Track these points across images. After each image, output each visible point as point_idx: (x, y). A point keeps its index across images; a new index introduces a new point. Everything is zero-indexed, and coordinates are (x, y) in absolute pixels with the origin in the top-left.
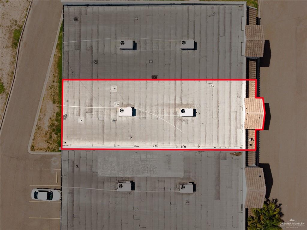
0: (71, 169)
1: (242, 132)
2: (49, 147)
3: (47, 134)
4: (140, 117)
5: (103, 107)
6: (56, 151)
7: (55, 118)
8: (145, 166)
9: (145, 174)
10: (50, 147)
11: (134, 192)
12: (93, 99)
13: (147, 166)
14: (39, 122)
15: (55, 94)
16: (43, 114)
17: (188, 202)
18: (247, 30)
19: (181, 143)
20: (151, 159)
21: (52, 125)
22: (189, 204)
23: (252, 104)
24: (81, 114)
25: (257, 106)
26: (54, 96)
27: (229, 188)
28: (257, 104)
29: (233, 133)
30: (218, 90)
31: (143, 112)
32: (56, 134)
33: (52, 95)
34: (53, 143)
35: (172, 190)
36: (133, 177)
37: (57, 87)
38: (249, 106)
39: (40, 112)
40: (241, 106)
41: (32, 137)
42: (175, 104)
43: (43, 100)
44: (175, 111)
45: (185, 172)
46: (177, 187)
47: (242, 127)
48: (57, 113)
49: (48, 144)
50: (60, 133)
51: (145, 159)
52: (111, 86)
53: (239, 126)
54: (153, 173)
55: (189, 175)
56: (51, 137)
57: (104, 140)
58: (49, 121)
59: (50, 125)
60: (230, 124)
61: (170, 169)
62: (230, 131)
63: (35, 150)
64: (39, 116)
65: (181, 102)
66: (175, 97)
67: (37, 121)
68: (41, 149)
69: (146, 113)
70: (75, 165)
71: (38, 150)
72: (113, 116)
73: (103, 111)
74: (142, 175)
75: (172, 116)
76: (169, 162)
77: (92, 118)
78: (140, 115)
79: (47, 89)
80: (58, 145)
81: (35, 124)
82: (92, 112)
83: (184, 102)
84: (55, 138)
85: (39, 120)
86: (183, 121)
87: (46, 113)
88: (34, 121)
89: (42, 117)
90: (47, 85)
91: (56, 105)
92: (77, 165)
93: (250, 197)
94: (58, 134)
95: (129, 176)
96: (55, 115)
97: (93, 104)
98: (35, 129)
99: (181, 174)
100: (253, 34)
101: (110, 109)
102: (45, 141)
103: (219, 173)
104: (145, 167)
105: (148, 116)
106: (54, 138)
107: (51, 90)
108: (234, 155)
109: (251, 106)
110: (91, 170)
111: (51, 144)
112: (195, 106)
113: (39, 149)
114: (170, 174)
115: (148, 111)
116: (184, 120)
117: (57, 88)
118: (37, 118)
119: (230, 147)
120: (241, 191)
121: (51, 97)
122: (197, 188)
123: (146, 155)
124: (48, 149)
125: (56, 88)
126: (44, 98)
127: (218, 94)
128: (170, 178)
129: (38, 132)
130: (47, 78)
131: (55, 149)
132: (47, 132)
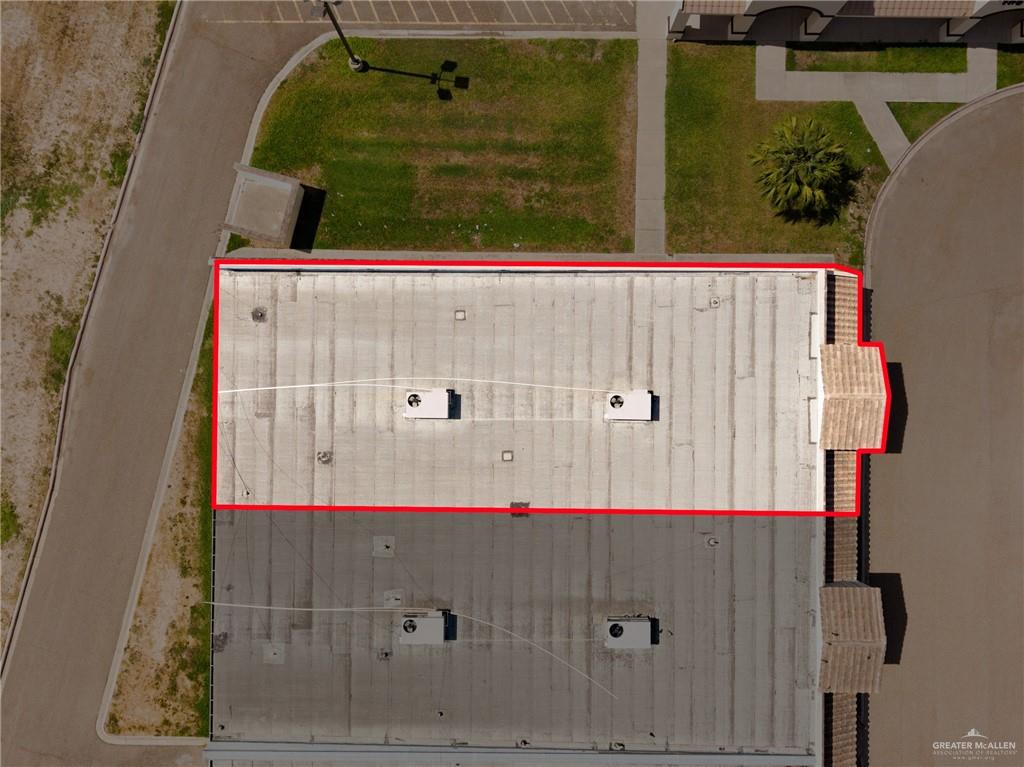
1: (813, 698)
2: (166, 722)
3: (162, 676)
4: (471, 643)
5: (349, 609)
6: (190, 735)
7: (188, 624)
10: (173, 720)
12: (314, 581)
14: (134, 636)
15: (187, 543)
16: (149, 610)
18: (828, 362)
19: (609, 733)
21: (177, 646)
23: (846, 610)
24: (275, 630)
25: (861, 619)
26: (183, 549)
28: (860, 611)
29: (781, 701)
30: (732, 556)
31: (480, 627)
32: (190, 677)
33: (178, 547)
34: (180, 708)
37: (194, 519)
38: (836, 617)
39: (139, 603)
40: (811, 613)
41: (112, 687)
42: (590, 600)
43: (149, 563)
44: (589, 625)
47: (813, 681)
48: (194, 609)
49: (163, 710)
50: (204, 675)
52: (375, 538)
53: (801, 678)
56: (174, 688)
57: (349, 721)
58: (167, 633)
59: (170, 646)
60: (772, 669)
62: (773, 693)
63: (119, 732)
64: (136, 617)
65: (610, 595)
66: (590, 576)
67: (128, 632)
68: (143, 728)
69: (490, 631)
71: (130, 729)
72: (379, 641)
73: (346, 624)
75: (579, 639)
77: (309, 644)
78: (471, 636)
79: (162, 528)
80: (197, 715)
81: (122, 644)
82: (309, 625)
83: (620, 595)
84: (187, 690)
85: (136, 629)
86: (617, 660)
87: (158, 609)
88: (118, 633)
89: (145, 620)
90: (161, 512)
91: (191, 580)
94: (196, 678)
96: (189, 616)
97: (315, 599)
98: (120, 661)
100: (847, 376)
101: (371, 616)
102: (156, 700)
105: (497, 640)
106: (184, 690)
107: (174, 529)
109: (843, 617)
111: (175, 711)
112: (657, 610)
113: (134, 727)
115: (498, 625)
116: (619, 656)
117: (193, 524)
118: (128, 622)
119: (773, 746)
121: (176, 555)
124: (166, 728)
125: (191, 522)
126: (151, 556)
127: (732, 570)
129: (132, 672)
130: (162, 490)
131: (187, 729)
132: (162, 671)
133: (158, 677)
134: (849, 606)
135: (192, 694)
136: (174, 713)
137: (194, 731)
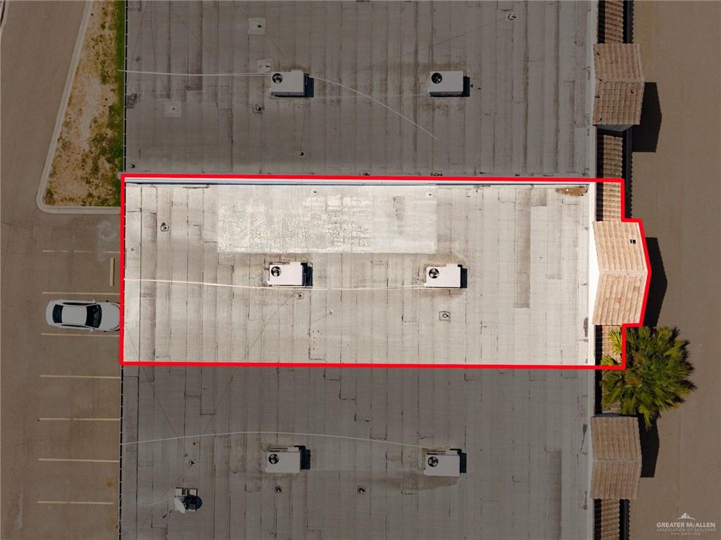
0: (147, 233)
1: (588, 135)
2: (90, 195)
3: (87, 160)
4: (324, 100)
5: (230, 75)
6: (109, 206)
7: (106, 119)
8: (338, 225)
9: (338, 246)
10: (95, 193)
11: (310, 291)
12: (203, 54)
13: (345, 226)
14: (65, 129)
15: (106, 58)
16: (77, 109)
17: (446, 315)
19: (430, 166)
20: (354, 207)
21: (98, 137)
22: (449, 321)
23: (614, 58)
24: (173, 92)
25: (625, 64)
26: (103, 62)
27: (552, 277)
28: (625, 59)
29: (564, 136)
30: (526, 27)
31: (332, 88)
32: (109, 161)
33: (99, 62)
34: (101, 185)
35: (408, 286)
36: (309, 254)
37: (111, 39)
38: (606, 63)
39: (69, 104)
40: (587, 69)
41: (48, 168)
42: (416, 65)
43: (77, 73)
44: (416, 84)
45: (440, 239)
46: (420, 278)
47: (588, 121)
48: (111, 108)
49: (87, 186)
50: (119, 159)
51: (339, 209)
52: (250, 20)
53: (579, 119)
54: (359, 243)
55: (451, 248)
56: (96, 169)
57: (232, 160)
58: (90, 127)
59: (93, 137)
60: (557, 113)
61: (401, 233)
62: (557, 131)
63: (54, 203)
64: (67, 115)
65: (432, 60)
66: (417, 46)
67: (60, 127)
68: (72, 200)
69: (340, 90)
70: (159, 224)
71: (62, 200)
72: (254, 99)
73: (228, 86)
74: (329, 250)
75: (408, 95)
76: (399, 215)
77: (200, 102)
78: (325, 94)
79: (87, 47)
80: (114, 189)
81: (56, 136)
82: (199, 87)
83: (439, 60)
84: (106, 171)
85: (67, 124)
86: (437, 110)
87: (83, 108)
88: (53, 128)
89: (73, 117)
90: (86, 35)
91: (109, 86)
92: (164, 224)
93: (608, 291)
94: (113, 161)
95: (298, 251)
96: (107, 113)
97: (205, 68)
98: (54, 149)
99: (430, 246)
101: (247, 79)
102: (82, 178)
103: (528, 241)
104: (339, 229)
105: (345, 96)
106: (104, 170)
107: (96, 47)
108: (566, 193)
109: (612, 63)
110: (201, 235)
111: (97, 186)
112: (468, 70)
113: (66, 199)
114: (402, 245)
115: (345, 85)
116: (439, 107)
117: (111, 43)
118: (61, 119)
119: (557, 172)
120: (585, 284)
121: (97, 67)
122: (469, 279)
123: (342, 198)
124: (90, 199)
125: (109, 41)
126: (78, 68)
127: (527, 38)
128: (403, 255)
129: (64, 156)
130: (87, 16)
131: (106, 200)
132: (87, 156)
133: (84, 161)
134: (616, 57)
135: (110, 174)
136: (96, 188)
137: (111, 202)
